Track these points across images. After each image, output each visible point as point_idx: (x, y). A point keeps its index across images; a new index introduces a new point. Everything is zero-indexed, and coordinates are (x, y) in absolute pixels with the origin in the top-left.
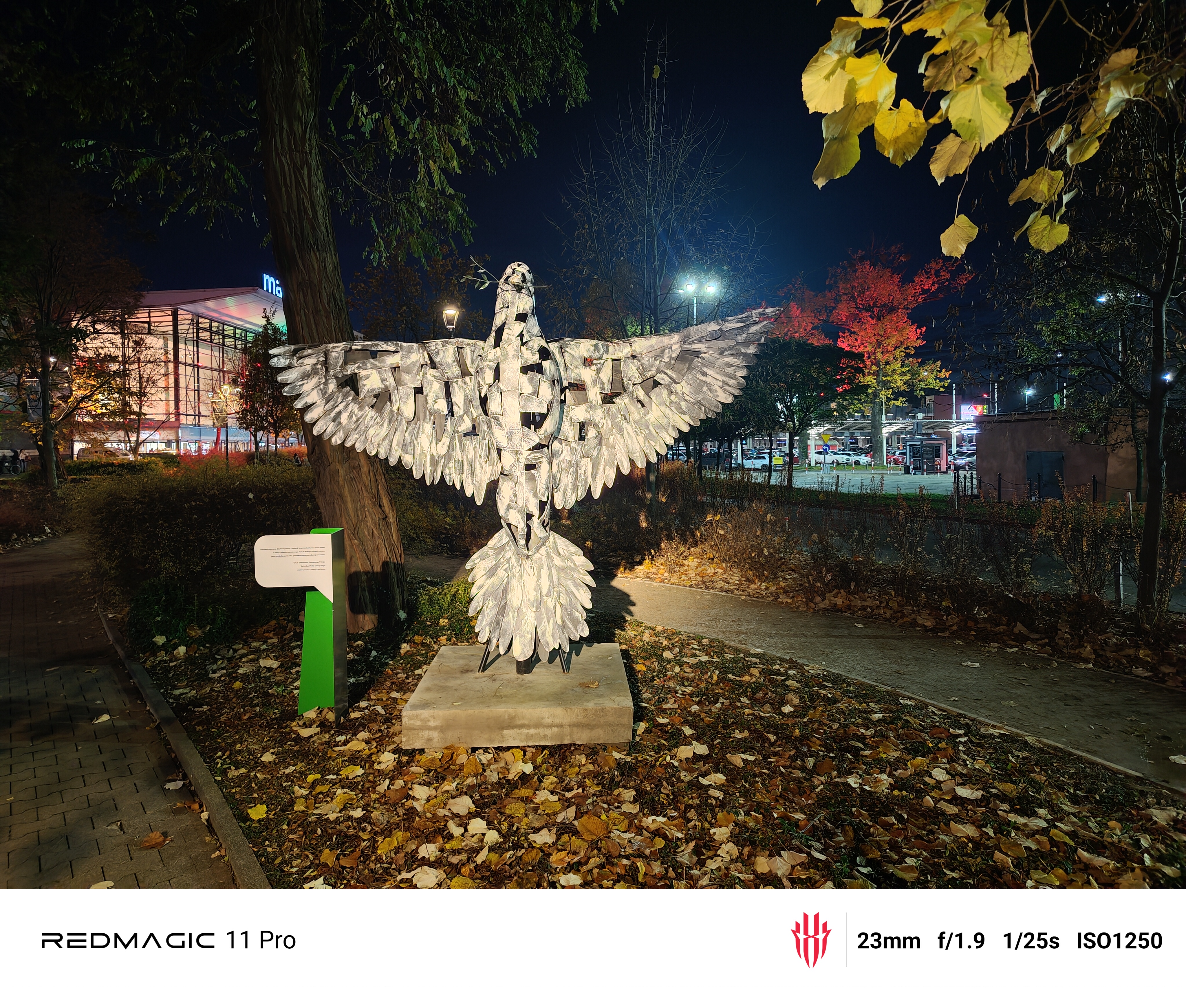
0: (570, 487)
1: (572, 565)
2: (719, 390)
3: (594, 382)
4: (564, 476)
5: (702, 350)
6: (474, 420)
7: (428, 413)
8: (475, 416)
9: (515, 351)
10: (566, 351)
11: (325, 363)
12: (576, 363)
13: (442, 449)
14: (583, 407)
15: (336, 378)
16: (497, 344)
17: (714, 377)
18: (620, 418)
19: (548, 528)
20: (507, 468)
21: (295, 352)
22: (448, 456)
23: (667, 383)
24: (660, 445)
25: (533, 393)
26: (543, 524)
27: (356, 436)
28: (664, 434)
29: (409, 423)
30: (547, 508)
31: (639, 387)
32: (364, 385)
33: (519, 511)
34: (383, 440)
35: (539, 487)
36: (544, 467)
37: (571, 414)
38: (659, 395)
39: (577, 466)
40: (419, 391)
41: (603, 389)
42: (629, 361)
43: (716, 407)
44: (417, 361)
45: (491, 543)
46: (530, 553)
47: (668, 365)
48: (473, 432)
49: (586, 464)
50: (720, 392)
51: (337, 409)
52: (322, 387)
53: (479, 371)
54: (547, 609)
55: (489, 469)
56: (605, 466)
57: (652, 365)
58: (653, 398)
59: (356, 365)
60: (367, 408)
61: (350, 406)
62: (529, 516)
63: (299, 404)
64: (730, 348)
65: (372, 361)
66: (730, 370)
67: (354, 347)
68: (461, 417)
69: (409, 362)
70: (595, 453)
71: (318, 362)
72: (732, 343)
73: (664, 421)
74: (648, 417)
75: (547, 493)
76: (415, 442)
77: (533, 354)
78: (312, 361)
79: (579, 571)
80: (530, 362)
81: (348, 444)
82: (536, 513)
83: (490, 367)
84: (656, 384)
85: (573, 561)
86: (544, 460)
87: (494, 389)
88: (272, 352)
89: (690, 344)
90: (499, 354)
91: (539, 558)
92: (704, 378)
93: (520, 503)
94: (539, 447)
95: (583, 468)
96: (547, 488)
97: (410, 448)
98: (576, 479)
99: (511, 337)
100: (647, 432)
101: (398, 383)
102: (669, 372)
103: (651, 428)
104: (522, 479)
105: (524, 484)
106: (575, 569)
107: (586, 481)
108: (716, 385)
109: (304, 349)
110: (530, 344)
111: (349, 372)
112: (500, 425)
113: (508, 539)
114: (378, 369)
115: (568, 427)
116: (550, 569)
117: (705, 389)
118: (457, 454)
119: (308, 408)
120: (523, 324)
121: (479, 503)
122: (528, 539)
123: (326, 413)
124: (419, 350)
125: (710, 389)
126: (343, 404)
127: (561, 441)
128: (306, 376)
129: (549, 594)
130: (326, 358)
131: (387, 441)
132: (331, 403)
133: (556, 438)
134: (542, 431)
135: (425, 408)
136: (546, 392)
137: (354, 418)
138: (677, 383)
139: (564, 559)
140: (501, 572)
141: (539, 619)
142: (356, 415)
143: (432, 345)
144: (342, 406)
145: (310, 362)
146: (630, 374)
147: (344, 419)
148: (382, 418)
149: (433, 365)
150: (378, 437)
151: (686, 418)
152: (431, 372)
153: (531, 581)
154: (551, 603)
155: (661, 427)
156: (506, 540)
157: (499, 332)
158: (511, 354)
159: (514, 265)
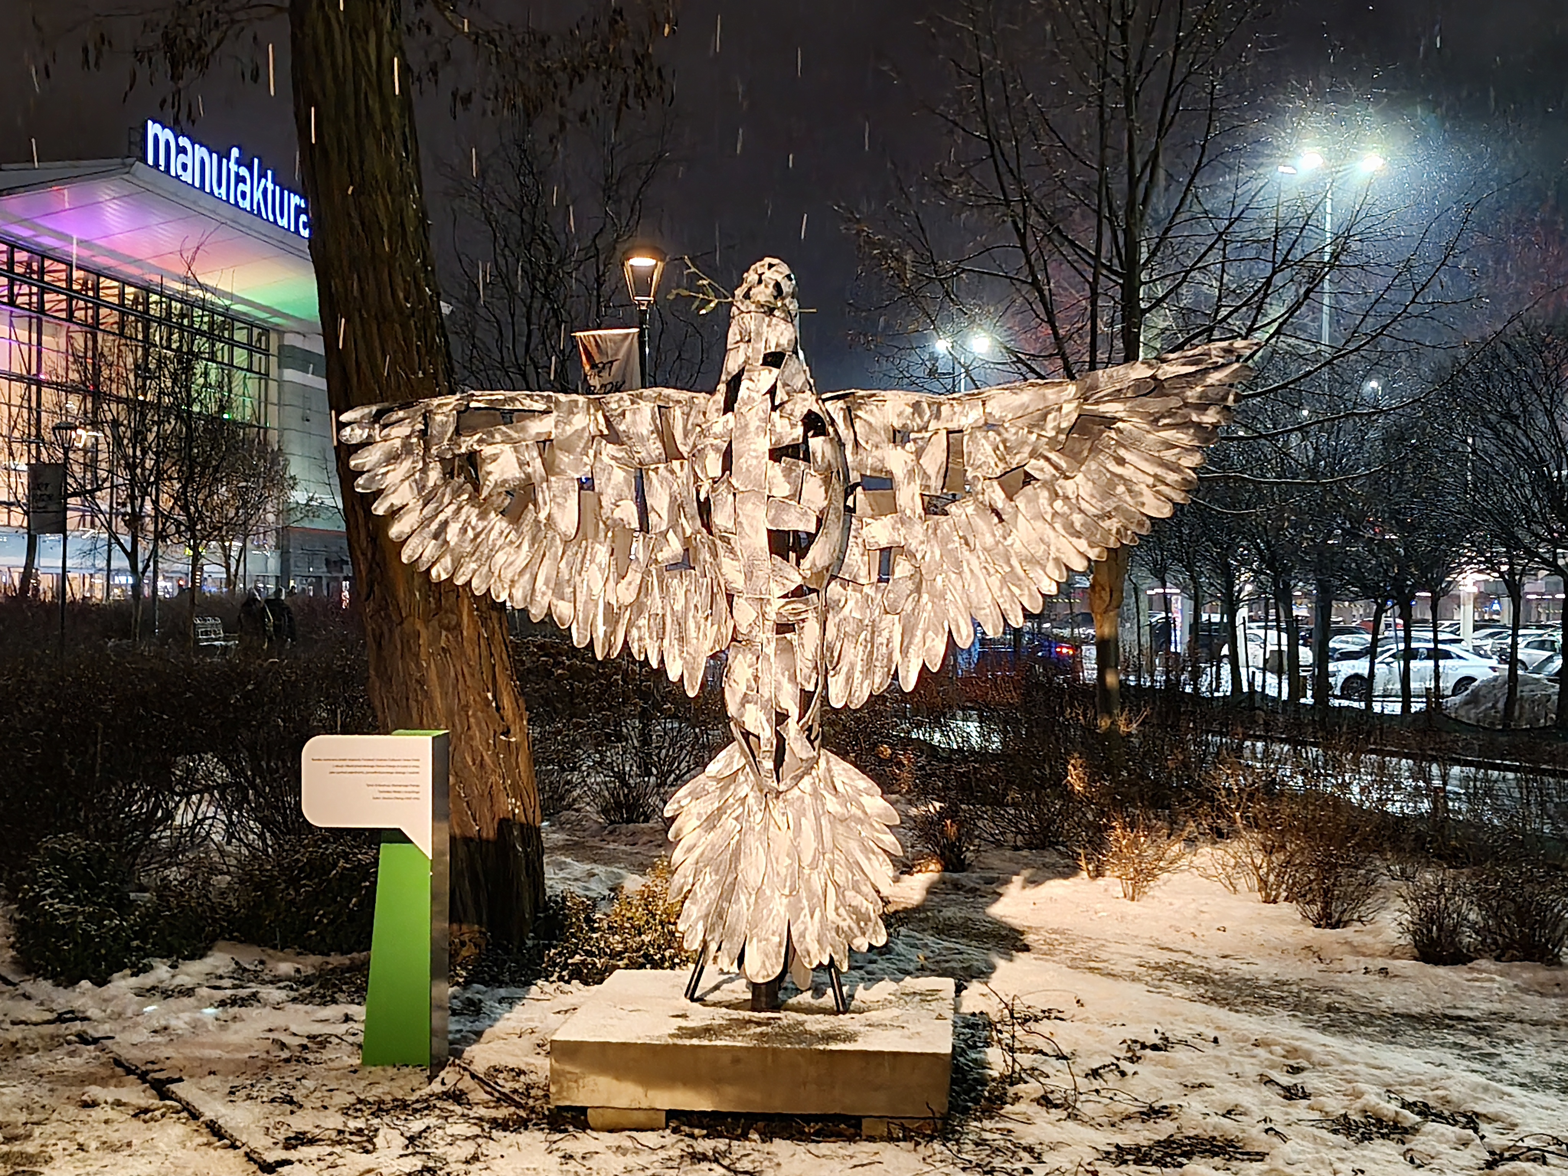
0: (859, 668)
1: (859, 813)
2: (1146, 491)
3: (911, 473)
4: (848, 647)
5: (1118, 415)
6: (687, 542)
7: (601, 525)
8: (688, 532)
9: (760, 419)
10: (857, 416)
11: (423, 434)
12: (875, 439)
13: (626, 593)
14: (888, 520)
15: (442, 460)
16: (729, 406)
17: (1139, 468)
18: (956, 543)
19: (817, 743)
20: (743, 629)
21: (377, 418)
22: (638, 607)
23: (1048, 477)
24: (1031, 596)
25: (791, 497)
26: (808, 737)
27: (474, 566)
28: (1037, 573)
29: (566, 543)
30: (816, 704)
31: (995, 483)
32: (489, 473)
33: (763, 708)
34: (521, 573)
35: (799, 664)
36: (812, 627)
37: (865, 532)
38: (1033, 500)
39: (874, 630)
40: (586, 485)
41: (928, 487)
42: (979, 434)
43: (1141, 524)
44: (584, 429)
45: (713, 768)
46: (782, 787)
47: (1052, 442)
48: (685, 562)
49: (891, 627)
50: (1148, 497)
51: (442, 517)
52: (417, 475)
53: (697, 454)
54: (809, 890)
55: (712, 632)
56: (926, 631)
57: (1024, 443)
58: (1021, 507)
59: (476, 437)
60: (493, 515)
61: (464, 510)
62: (782, 717)
63: (380, 509)
64: (1170, 414)
65: (504, 428)
66: (1169, 455)
67: (473, 405)
68: (664, 534)
69: (569, 430)
70: (909, 607)
71: (413, 432)
72: (1174, 402)
73: (1039, 551)
74: (1009, 541)
75: (814, 675)
76: (578, 579)
77: (793, 426)
78: (403, 430)
79: (872, 825)
80: (786, 442)
81: (460, 581)
82: (794, 712)
83: (717, 449)
84: (1028, 479)
85: (861, 807)
86: (811, 615)
87: (722, 488)
88: (344, 418)
89: (1097, 403)
90: (731, 424)
91: (799, 798)
92: (1118, 470)
93: (766, 692)
94: (799, 593)
95: (886, 634)
96: (816, 667)
97: (568, 590)
98: (871, 653)
99: (753, 394)
100: (1008, 569)
101: (550, 468)
102: (1053, 456)
103: (1014, 562)
104: (770, 650)
105: (772, 659)
106: (865, 819)
107: (890, 660)
108: (1142, 483)
109: (391, 410)
110: (788, 407)
111: (463, 450)
112: (732, 551)
113: (743, 761)
114: (514, 442)
115: (858, 557)
116: (817, 818)
117: (1121, 489)
118: (655, 602)
119: (394, 513)
120: (776, 371)
121: (691, 694)
122: (779, 761)
123: (424, 523)
124: (588, 409)
125: (1130, 491)
126: (453, 507)
127: (844, 583)
128: (393, 458)
129: (814, 866)
130: (426, 425)
131: (527, 576)
132: (431, 506)
133: (833, 577)
134: (806, 563)
135: (598, 516)
136: (815, 493)
137: (470, 534)
138: (1067, 478)
139: (845, 800)
140: (729, 823)
141: (795, 909)
142: (473, 528)
143: (613, 400)
144: (449, 511)
145: (400, 432)
146: (980, 458)
147: (452, 533)
148: (520, 534)
149: (614, 437)
150: (511, 568)
151: (1082, 544)
152: (610, 449)
153: (782, 838)
154: (817, 881)
155: (1033, 561)
156: (739, 761)
157: (734, 384)
158: (754, 423)
159: (760, 266)
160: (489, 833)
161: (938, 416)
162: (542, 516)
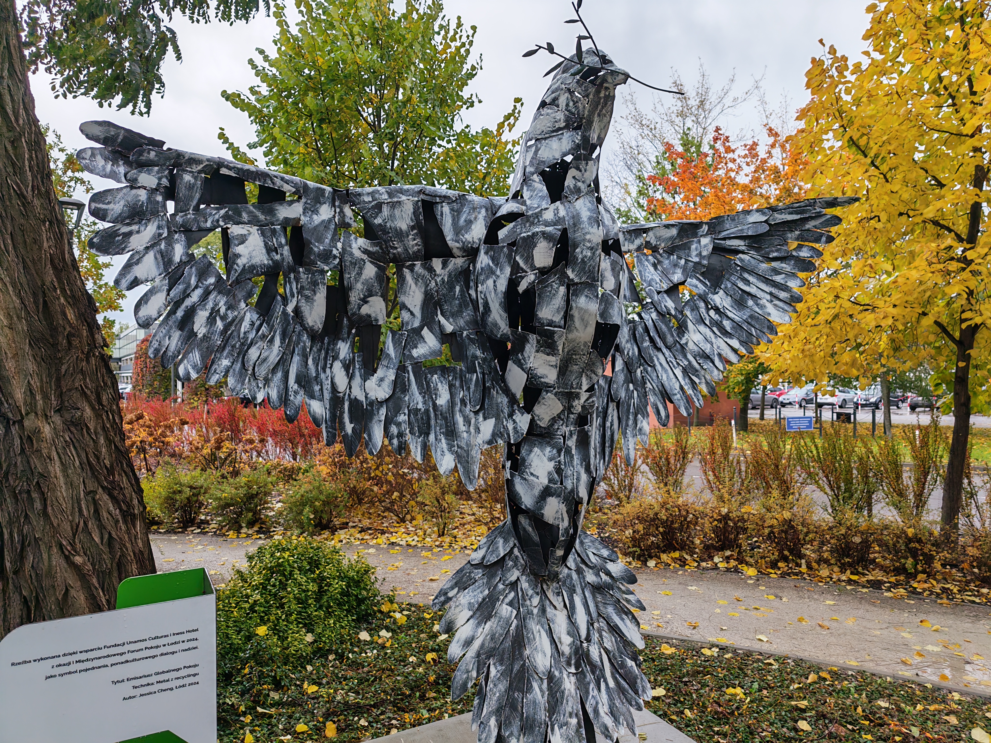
7: (346, 322)
11: (170, 194)
22: (395, 403)
29: (314, 338)
39: (605, 415)
47: (698, 266)
49: (613, 411)
50: (770, 308)
60: (242, 304)
66: (778, 279)
69: (317, 219)
74: (684, 340)
78: (150, 180)
82: (586, 499)
92: (746, 288)
94: (595, 386)
103: (690, 357)
104: (572, 442)
108: (764, 298)
114: (262, 225)
117: (750, 302)
118: (414, 398)
135: (346, 312)
138: (714, 293)
141: (583, 685)
142: (223, 318)
148: (271, 328)
150: (265, 365)
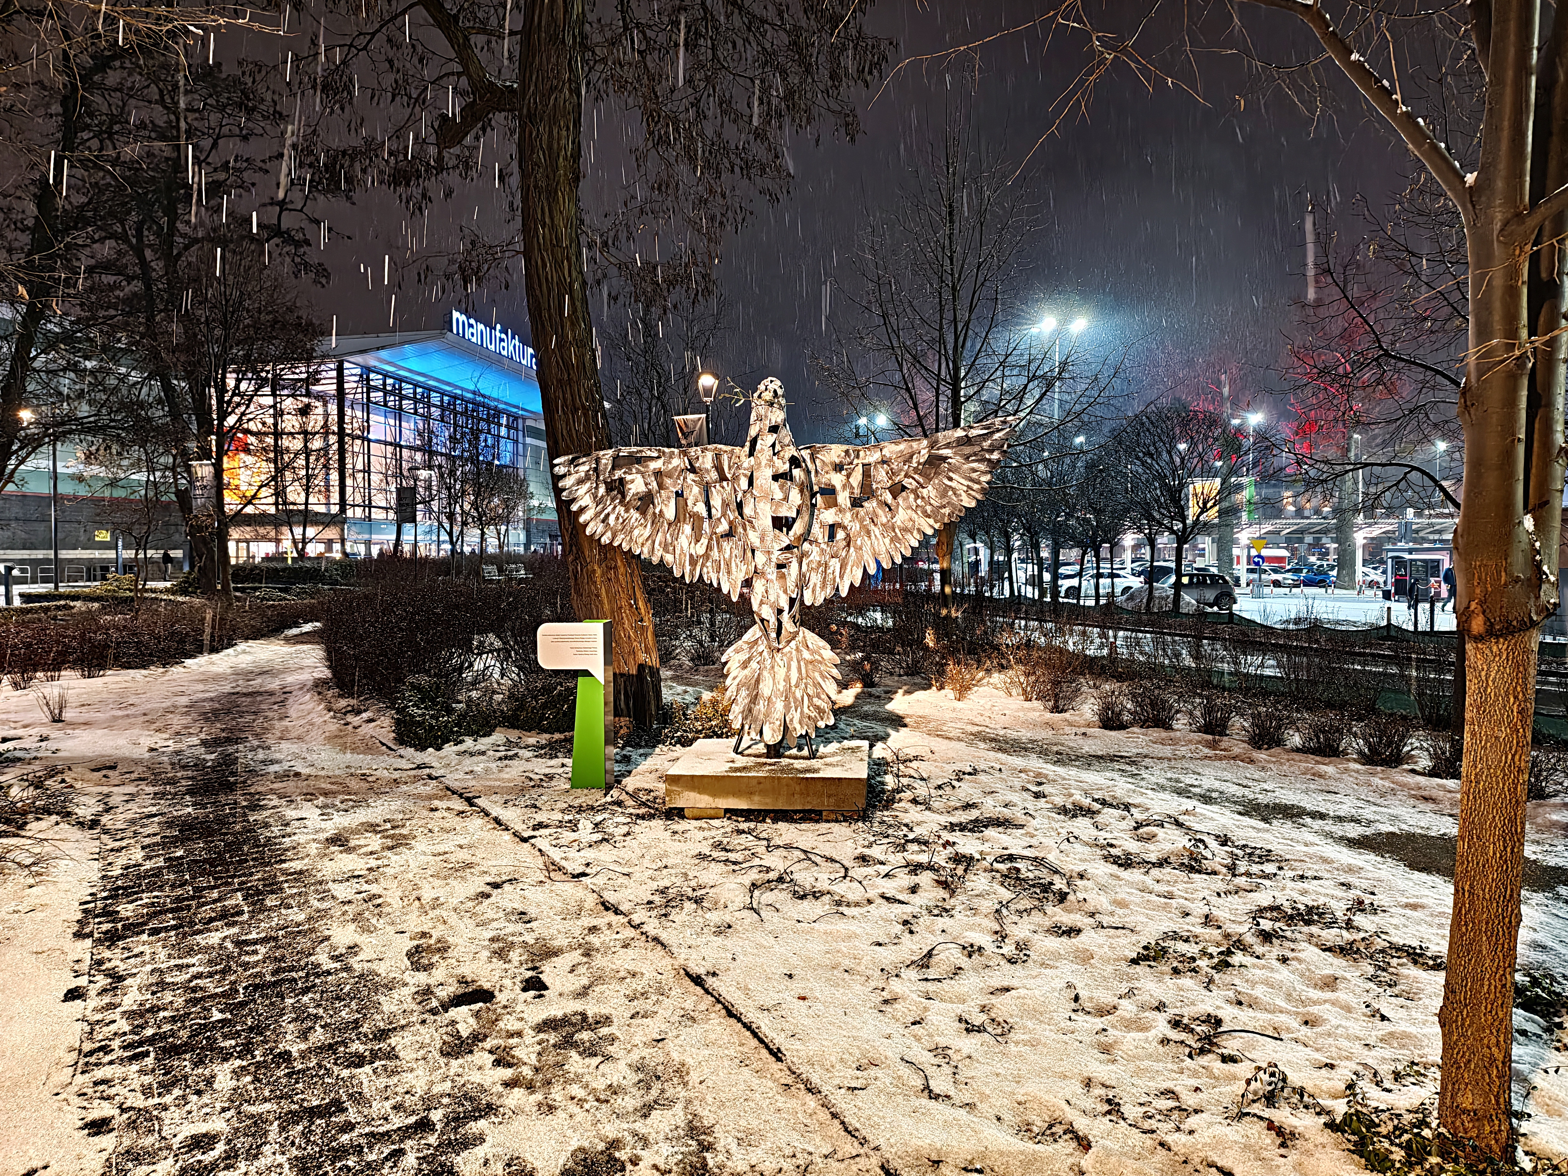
0: (819, 585)
1: (820, 658)
2: (964, 494)
3: (844, 487)
4: (813, 575)
5: (948, 455)
6: (731, 523)
7: (687, 515)
8: (731, 518)
9: (767, 460)
10: (817, 458)
11: (596, 470)
12: (827, 469)
13: (700, 549)
14: (833, 510)
15: (606, 483)
16: (751, 453)
17: (959, 482)
18: (867, 521)
19: (798, 624)
20: (760, 567)
21: (572, 462)
22: (706, 556)
23: (914, 487)
24: (906, 548)
25: (783, 499)
26: (794, 621)
27: (623, 536)
28: (908, 536)
29: (670, 524)
30: (797, 604)
31: (887, 491)
32: (630, 489)
33: (771, 606)
34: (647, 540)
35: (789, 584)
36: (794, 566)
37: (821, 516)
38: (906, 499)
39: (826, 566)
40: (679, 494)
41: (853, 493)
42: (879, 466)
43: (960, 511)
44: (678, 466)
45: (746, 637)
46: (781, 646)
47: (916, 470)
48: (729, 534)
49: (835, 564)
50: (964, 496)
51: (606, 511)
52: (593, 491)
53: (736, 478)
54: (795, 698)
55: (744, 568)
56: (852, 566)
57: (901, 470)
58: (901, 503)
59: (623, 471)
60: (632, 510)
61: (617, 508)
62: (780, 611)
63: (574, 508)
64: (975, 454)
65: (637, 466)
66: (974, 475)
67: (621, 454)
68: (719, 519)
69: (670, 467)
70: (844, 554)
71: (590, 468)
72: (977, 449)
73: (910, 525)
75: (796, 590)
76: (676, 543)
77: (784, 463)
79: (826, 665)
80: (781, 471)
81: (616, 544)
82: (786, 608)
83: (745, 475)
84: (904, 488)
85: (821, 655)
86: (794, 559)
87: (748, 495)
88: (556, 461)
89: (938, 449)
90: (753, 463)
91: (789, 652)
92: (949, 483)
93: (772, 598)
94: (788, 548)
95: (832, 568)
96: (797, 586)
97: (671, 549)
98: (825, 578)
99: (764, 447)
101: (661, 486)
102: (916, 477)
103: (897, 531)
104: (773, 577)
105: (775, 582)
106: (823, 661)
107: (834, 581)
108: (961, 490)
109: (579, 457)
110: (782, 453)
111: (616, 477)
112: (753, 527)
113: (761, 633)
114: (643, 474)
115: (818, 529)
116: (799, 662)
117: (951, 493)
118: (715, 554)
119: (582, 510)
120: (775, 435)
121: (735, 599)
122: (779, 633)
123: (597, 515)
124: (680, 455)
125: (955, 494)
126: (611, 507)
127: (811, 542)
128: (580, 482)
129: (797, 686)
130: (597, 465)
131: (650, 542)
132: (601, 506)
134: (791, 533)
135: (685, 510)
136: (795, 497)
137: (621, 520)
138: (923, 488)
139: (813, 652)
140: (754, 665)
141: (787, 708)
142: (622, 517)
143: (692, 451)
144: (610, 509)
145: (584, 468)
146: (879, 478)
147: (612, 520)
148: (646, 520)
149: (693, 470)
151: (931, 521)
152: (691, 476)
153: (781, 672)
154: (798, 694)
155: (905, 530)
156: (759, 634)
157: (754, 442)
158: (764, 462)
159: (766, 381)
160: (634, 672)
161: (858, 457)
162: (657, 511)
